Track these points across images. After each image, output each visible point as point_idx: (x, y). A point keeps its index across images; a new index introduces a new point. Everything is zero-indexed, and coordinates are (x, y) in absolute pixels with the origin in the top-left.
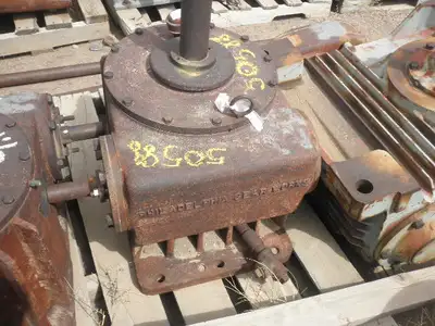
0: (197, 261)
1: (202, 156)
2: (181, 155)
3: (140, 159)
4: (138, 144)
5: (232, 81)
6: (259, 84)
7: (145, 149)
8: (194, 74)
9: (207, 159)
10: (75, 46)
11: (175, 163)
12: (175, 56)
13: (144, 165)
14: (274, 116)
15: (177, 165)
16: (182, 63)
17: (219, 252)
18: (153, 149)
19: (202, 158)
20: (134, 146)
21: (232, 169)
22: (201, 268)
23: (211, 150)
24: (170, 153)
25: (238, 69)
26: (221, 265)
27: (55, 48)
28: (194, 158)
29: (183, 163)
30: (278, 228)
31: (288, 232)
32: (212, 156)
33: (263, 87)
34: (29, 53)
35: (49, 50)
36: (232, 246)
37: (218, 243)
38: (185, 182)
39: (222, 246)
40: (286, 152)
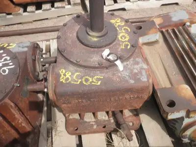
0: (93, 123)
1: (91, 80)
2: (81, 78)
3: (63, 78)
4: (64, 71)
5: (115, 43)
6: (128, 45)
7: (67, 74)
8: (96, 39)
9: (93, 82)
10: (66, 16)
11: (77, 82)
12: (88, 30)
13: (64, 82)
14: (132, 62)
15: (78, 83)
16: (90, 34)
17: (104, 121)
18: (70, 74)
19: (91, 81)
20: (62, 72)
21: (104, 88)
22: (95, 127)
23: (96, 77)
24: (77, 77)
25: (119, 37)
26: (104, 127)
27: (58, 17)
28: (87, 80)
29: (81, 82)
30: (135, 113)
31: (140, 115)
32: (95, 80)
33: (129, 47)
34: (47, 19)
35: (56, 18)
36: (112, 118)
37: (105, 116)
38: (81, 91)
39: (107, 118)
40: (132, 82)
